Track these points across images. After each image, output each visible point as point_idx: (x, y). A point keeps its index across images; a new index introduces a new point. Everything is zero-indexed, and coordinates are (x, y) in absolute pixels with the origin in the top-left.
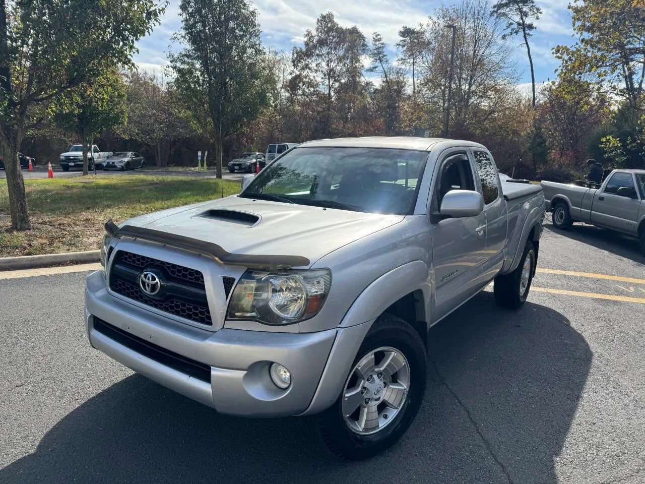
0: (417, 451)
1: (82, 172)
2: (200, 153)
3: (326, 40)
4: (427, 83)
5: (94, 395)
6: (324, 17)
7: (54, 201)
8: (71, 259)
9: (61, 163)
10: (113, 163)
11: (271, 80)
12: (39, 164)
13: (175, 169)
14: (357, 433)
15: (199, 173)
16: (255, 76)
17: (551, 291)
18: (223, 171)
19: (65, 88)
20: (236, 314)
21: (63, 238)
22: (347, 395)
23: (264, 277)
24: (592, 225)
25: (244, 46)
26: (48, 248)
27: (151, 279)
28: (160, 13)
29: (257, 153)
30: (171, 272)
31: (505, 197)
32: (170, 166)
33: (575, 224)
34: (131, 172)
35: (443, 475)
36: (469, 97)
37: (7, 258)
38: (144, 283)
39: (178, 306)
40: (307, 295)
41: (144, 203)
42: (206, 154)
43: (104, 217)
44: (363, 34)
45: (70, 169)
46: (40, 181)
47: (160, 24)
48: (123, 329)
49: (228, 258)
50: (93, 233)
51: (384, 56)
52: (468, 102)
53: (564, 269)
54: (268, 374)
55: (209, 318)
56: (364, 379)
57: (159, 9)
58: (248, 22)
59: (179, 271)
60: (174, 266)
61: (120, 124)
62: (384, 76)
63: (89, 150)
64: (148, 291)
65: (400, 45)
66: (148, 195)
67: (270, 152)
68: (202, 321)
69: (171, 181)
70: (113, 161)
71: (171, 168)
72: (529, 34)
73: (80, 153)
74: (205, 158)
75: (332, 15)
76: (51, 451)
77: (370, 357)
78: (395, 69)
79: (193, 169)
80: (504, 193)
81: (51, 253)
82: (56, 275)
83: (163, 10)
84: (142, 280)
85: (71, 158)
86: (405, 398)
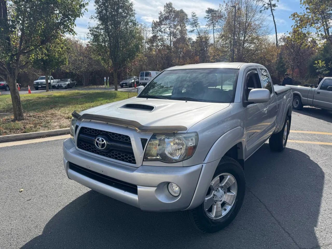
0: (242, 227)
1: (46, 90)
2: (105, 78)
3: (168, 16)
4: (222, 37)
5: (68, 204)
6: (167, 4)
7: (33, 105)
8: (47, 134)
9: (34, 86)
10: (61, 85)
11: (141, 39)
12: (23, 87)
13: (93, 87)
14: (212, 218)
15: (105, 88)
16: (133, 37)
17: (297, 141)
18: (118, 87)
19: (39, 46)
20: (149, 158)
21: (41, 123)
22: (206, 199)
23: (163, 137)
24: (313, 107)
25: (127, 21)
26: (34, 129)
27: (101, 141)
28: (86, 5)
29: (135, 77)
30: (112, 137)
31: (276, 92)
32: (90, 85)
33: (304, 107)
34: (70, 89)
35: (258, 239)
36: (244, 43)
37: (13, 135)
38: (97, 143)
39: (116, 155)
40: (187, 146)
41: (80, 104)
42: (108, 78)
43: (61, 112)
44: (186, 13)
45: (39, 89)
46: (25, 95)
47: (88, 11)
48: (87, 168)
49: (143, 128)
50: (56, 121)
51: (198, 24)
52: (244, 46)
53: (302, 130)
54: (167, 188)
55: (134, 160)
56: (214, 190)
57: (85, 3)
58: (129, 9)
59: (116, 136)
60: (113, 134)
61: (64, 64)
62: (198, 34)
63: (49, 79)
64: (100, 148)
65: (206, 18)
66: (82, 100)
67: (141, 76)
68: (130, 162)
69: (92, 93)
70: (61, 84)
71: (90, 86)
72: (273, 9)
73: (44, 81)
74: (108, 81)
75: (171, 4)
76: (50, 233)
77: (217, 178)
78: (204, 31)
79: (102, 86)
80: (275, 91)
81: (36, 132)
82: (39, 143)
83: (87, 3)
84: (96, 142)
85: (40, 83)
86: (235, 200)
